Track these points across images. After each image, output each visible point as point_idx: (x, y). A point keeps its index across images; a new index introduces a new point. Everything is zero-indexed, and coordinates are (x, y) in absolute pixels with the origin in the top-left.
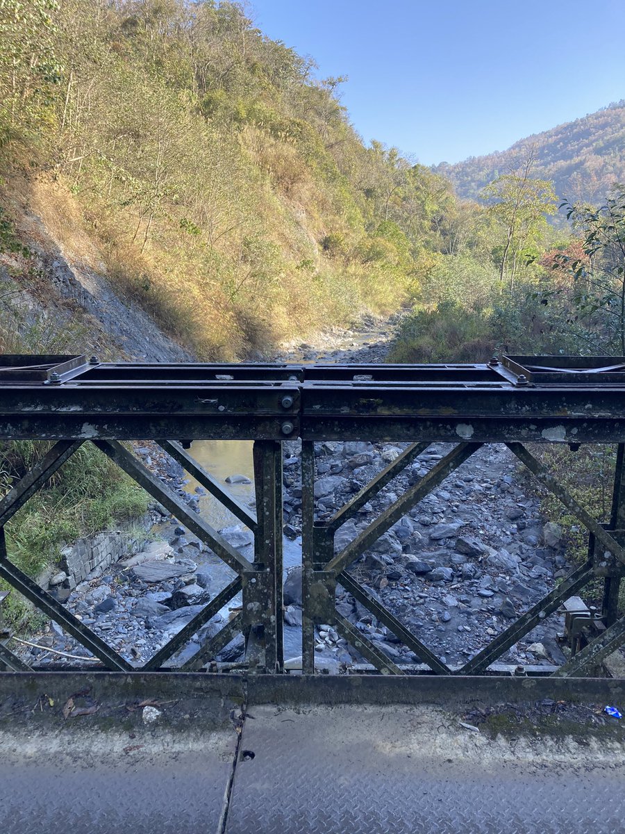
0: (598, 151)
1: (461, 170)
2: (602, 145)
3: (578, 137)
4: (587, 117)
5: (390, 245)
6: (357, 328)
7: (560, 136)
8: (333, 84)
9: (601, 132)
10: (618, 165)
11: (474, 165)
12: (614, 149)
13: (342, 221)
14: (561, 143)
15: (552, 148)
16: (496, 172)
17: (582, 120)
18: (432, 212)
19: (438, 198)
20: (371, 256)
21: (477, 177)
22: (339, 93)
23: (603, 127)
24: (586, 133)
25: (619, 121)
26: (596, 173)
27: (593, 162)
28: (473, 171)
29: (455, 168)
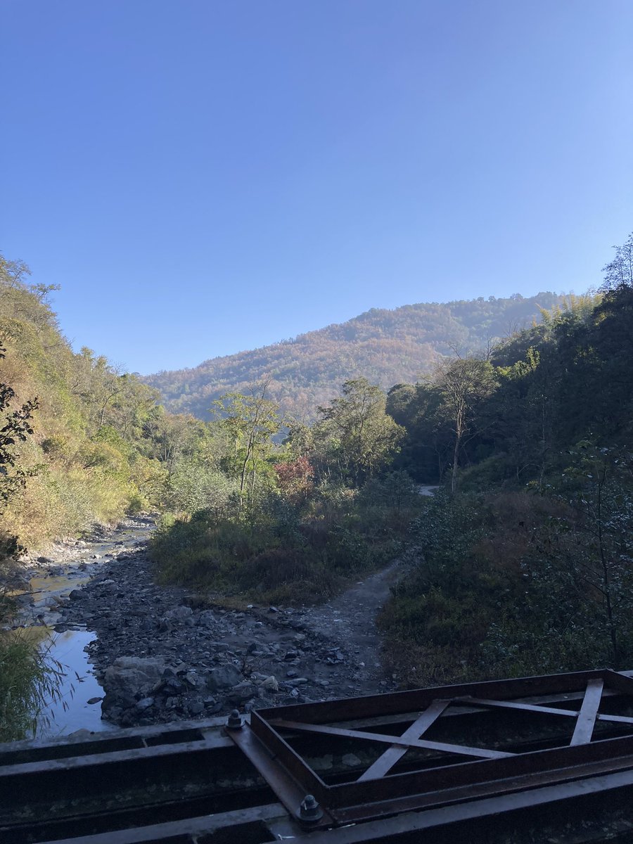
0: (277, 377)
1: (152, 381)
2: (279, 372)
3: (258, 363)
4: (264, 348)
5: (114, 451)
6: (87, 537)
7: (242, 361)
8: (45, 291)
9: (276, 361)
10: (293, 390)
11: (167, 378)
12: (288, 377)
13: (61, 424)
14: (244, 367)
15: (237, 370)
16: (187, 386)
17: (260, 350)
18: (143, 420)
19: (147, 407)
20: (93, 461)
21: (169, 389)
22: (49, 299)
23: (278, 357)
24: (265, 362)
25: (290, 355)
26: (276, 395)
27: (274, 386)
28: (165, 384)
29: (147, 379)
